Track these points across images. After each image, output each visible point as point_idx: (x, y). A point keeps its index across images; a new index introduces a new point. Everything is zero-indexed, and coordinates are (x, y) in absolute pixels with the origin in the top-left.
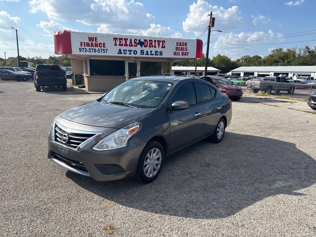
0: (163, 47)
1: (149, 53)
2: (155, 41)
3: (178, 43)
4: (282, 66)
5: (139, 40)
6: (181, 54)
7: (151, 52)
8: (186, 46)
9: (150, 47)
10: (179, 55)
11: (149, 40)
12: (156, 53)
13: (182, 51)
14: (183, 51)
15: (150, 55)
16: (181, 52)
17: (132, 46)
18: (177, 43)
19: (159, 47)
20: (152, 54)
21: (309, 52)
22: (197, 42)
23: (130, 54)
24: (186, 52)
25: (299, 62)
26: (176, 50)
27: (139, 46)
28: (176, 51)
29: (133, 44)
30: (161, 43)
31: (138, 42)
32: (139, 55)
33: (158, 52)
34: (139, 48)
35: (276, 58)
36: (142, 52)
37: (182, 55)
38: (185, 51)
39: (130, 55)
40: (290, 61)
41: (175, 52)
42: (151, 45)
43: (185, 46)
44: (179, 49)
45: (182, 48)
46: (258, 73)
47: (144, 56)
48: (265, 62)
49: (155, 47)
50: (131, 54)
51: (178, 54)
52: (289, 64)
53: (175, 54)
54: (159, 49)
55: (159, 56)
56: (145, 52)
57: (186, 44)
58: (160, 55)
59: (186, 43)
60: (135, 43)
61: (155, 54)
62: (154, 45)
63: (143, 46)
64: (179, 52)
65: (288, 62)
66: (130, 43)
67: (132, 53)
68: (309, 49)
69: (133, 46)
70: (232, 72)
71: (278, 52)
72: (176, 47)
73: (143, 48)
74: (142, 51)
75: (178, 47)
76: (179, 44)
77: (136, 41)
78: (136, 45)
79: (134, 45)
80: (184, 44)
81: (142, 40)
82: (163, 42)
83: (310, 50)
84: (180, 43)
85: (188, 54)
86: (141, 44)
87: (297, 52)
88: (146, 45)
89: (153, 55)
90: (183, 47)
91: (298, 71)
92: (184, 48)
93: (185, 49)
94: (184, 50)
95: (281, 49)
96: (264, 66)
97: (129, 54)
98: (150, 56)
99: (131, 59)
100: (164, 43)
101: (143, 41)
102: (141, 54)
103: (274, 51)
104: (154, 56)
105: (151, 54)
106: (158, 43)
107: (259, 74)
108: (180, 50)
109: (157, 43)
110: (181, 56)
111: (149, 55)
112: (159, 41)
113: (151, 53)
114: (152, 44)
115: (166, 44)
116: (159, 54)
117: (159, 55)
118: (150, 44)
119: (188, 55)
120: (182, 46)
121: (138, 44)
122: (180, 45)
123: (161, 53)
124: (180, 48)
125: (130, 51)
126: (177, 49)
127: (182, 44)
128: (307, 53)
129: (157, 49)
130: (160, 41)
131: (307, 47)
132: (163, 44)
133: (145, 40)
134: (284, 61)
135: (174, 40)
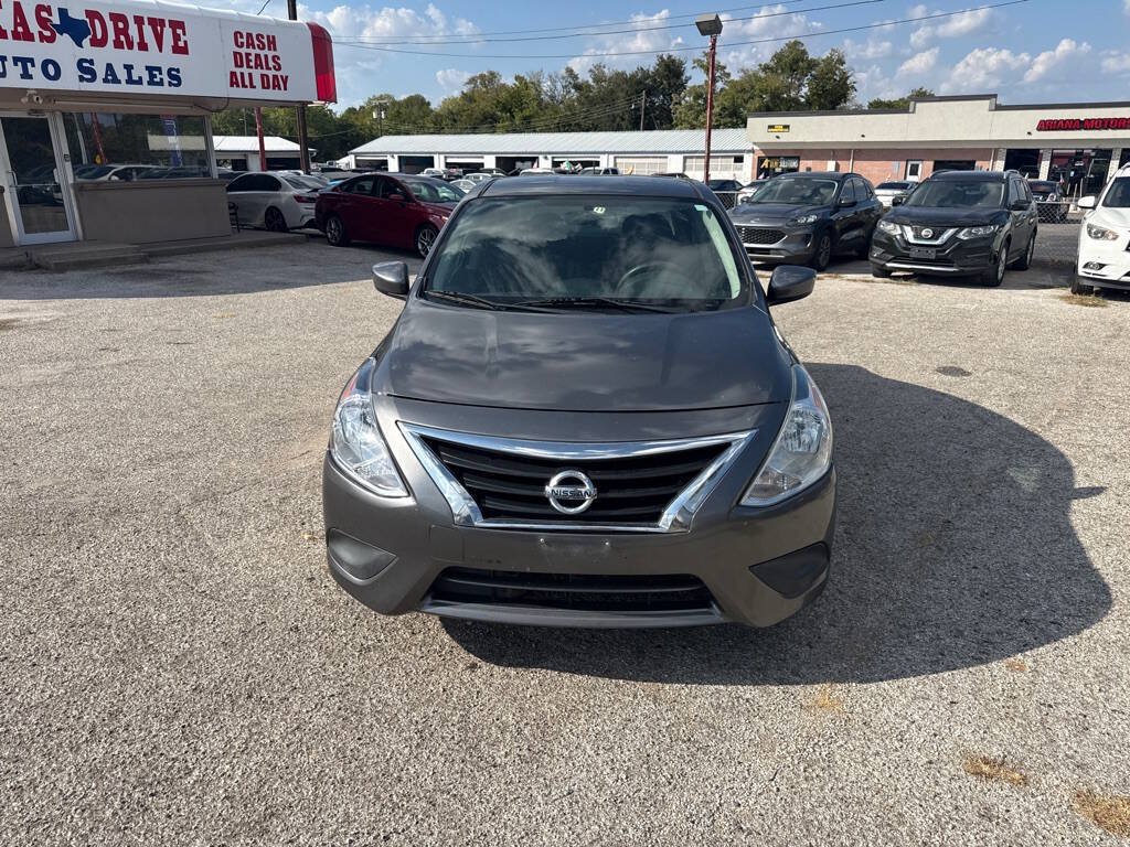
0: (181, 50)
1: (122, 74)
2: (139, 20)
3: (242, 37)
4: (508, 132)
5: (63, 12)
6: (257, 81)
7: (129, 68)
8: (275, 49)
9: (118, 44)
10: (252, 86)
11: (111, 14)
12: (152, 76)
13: (259, 71)
14: (265, 72)
15: (123, 82)
16: (257, 74)
17: (28, 36)
18: (236, 34)
19: (161, 50)
20: (135, 78)
21: (578, 87)
22: (313, 37)
23: (26, 75)
24: (278, 73)
25: (557, 121)
26: (236, 65)
27: (64, 40)
28: (238, 71)
29: (34, 28)
30: (168, 33)
31: (56, 19)
32: (70, 81)
33: (159, 69)
34: (64, 50)
35: (485, 105)
36: (86, 69)
37: (263, 87)
38: (273, 72)
39: (26, 84)
40: (531, 117)
41: (233, 74)
42: (122, 38)
43: (270, 49)
44: (248, 61)
45: (257, 56)
46: (446, 158)
47: (99, 86)
48: (455, 121)
49: (143, 46)
50: (30, 77)
51: (247, 83)
52: (528, 126)
53: (234, 80)
54: (166, 59)
55: (166, 90)
56: (101, 72)
57: (272, 43)
58: (170, 84)
59: (273, 37)
60: (43, 22)
61: (146, 78)
62: (136, 40)
63: (86, 42)
64: (250, 75)
65: (525, 118)
66: (16, 25)
67: (36, 71)
68: (577, 78)
69: (37, 37)
70: (356, 155)
71: (486, 87)
72: (235, 54)
73: (88, 50)
74: (85, 64)
75: (244, 50)
76: (244, 40)
77: (44, 14)
78: (47, 33)
79: (40, 33)
80: (265, 41)
81: (77, 13)
82: (177, 25)
83: (580, 80)
84: (249, 35)
85: (285, 83)
86: (75, 29)
87: (546, 86)
88: (99, 36)
89: (140, 82)
90: (262, 53)
91: (565, 150)
92: (266, 56)
93: (271, 64)
94: (268, 68)
95: (492, 74)
96: (455, 134)
97: (23, 77)
98: (123, 88)
99: (25, 100)
100: (179, 31)
101: (83, 17)
102: (82, 79)
103: (472, 80)
104: (145, 89)
105: (130, 81)
106: (155, 31)
107: (449, 160)
108: (252, 64)
109: (147, 29)
110: (259, 93)
111: (119, 82)
112: (156, 23)
113: (129, 74)
114: (125, 31)
115: (190, 37)
116: (166, 79)
117: (166, 83)
118: (118, 32)
119: (285, 89)
120: (257, 51)
121: (61, 29)
122: (250, 44)
123: (175, 77)
124: (252, 58)
125: (24, 62)
126: (238, 60)
127: (256, 42)
128: (573, 91)
129: (153, 57)
130: (162, 22)
131: (570, 71)
132: (176, 38)
133: (93, 15)
134: (514, 117)
135: (221, 21)
